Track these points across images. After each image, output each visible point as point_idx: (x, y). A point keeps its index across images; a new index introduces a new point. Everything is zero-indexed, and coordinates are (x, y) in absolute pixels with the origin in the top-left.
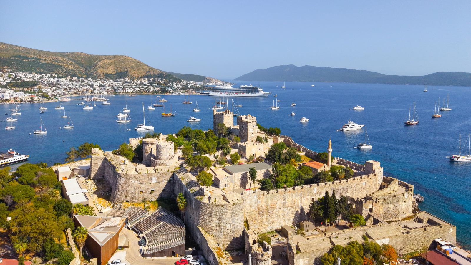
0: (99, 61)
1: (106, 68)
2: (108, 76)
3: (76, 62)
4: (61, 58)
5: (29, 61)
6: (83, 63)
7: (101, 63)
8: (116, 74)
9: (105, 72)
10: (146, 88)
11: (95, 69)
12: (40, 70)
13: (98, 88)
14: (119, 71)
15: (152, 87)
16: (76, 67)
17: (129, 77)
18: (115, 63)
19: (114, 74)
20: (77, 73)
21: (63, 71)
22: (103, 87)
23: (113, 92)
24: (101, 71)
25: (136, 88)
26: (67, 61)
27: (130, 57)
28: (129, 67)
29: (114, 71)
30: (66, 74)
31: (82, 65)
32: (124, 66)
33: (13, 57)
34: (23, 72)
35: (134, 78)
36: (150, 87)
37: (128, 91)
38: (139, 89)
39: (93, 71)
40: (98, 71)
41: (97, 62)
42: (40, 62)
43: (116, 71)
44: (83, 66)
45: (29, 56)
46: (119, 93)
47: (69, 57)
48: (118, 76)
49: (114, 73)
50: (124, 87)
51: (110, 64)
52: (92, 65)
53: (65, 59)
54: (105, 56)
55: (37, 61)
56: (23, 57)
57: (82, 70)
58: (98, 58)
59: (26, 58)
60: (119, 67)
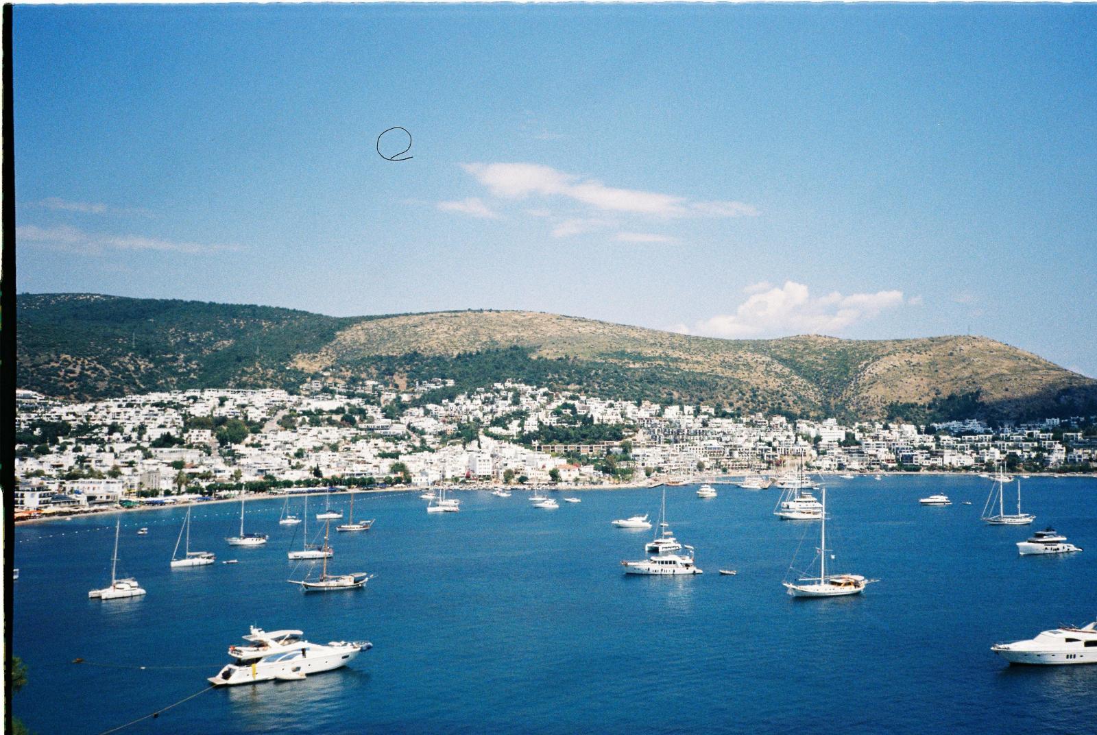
0: (873, 361)
1: (898, 383)
2: (898, 412)
3: (797, 369)
4: (749, 357)
5: (646, 365)
6: (820, 368)
7: (880, 368)
8: (934, 404)
9: (892, 398)
10: (1034, 449)
11: (857, 386)
12: (671, 394)
13: (837, 450)
14: (945, 394)
15: (1059, 446)
16: (794, 383)
17: (984, 414)
18: (933, 364)
19: (924, 406)
20: (791, 403)
21: (744, 395)
22: (857, 447)
23: (890, 465)
24: (877, 394)
25: (988, 448)
26: (768, 365)
27: (994, 341)
28: (987, 376)
29: (928, 395)
30: (751, 405)
31: (812, 376)
32: (966, 373)
33: (601, 354)
34: (616, 400)
35: (1002, 419)
36: (1051, 445)
37: (954, 463)
38: (1001, 453)
39: (848, 394)
40: (865, 394)
41: (866, 365)
42: (678, 369)
43: (933, 394)
44: (818, 382)
45: (650, 352)
46: (917, 469)
47: (778, 353)
48: (939, 411)
49: (927, 400)
50: (938, 446)
51: (914, 368)
52: (851, 373)
53: (764, 359)
54: (899, 341)
55: (669, 366)
56: (629, 356)
57: (814, 395)
58: (870, 352)
59: (638, 358)
60: (948, 377)
